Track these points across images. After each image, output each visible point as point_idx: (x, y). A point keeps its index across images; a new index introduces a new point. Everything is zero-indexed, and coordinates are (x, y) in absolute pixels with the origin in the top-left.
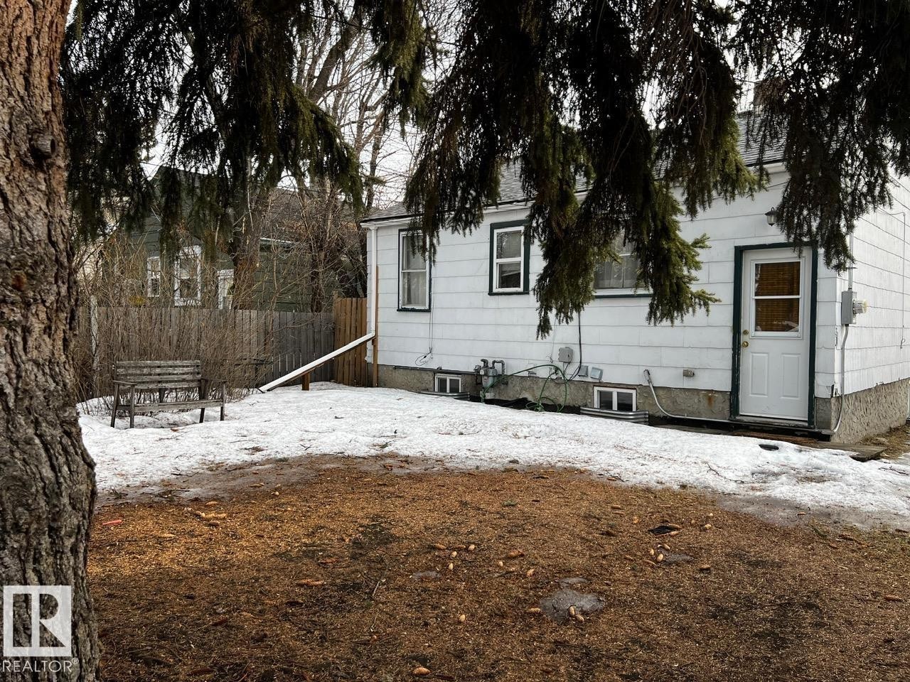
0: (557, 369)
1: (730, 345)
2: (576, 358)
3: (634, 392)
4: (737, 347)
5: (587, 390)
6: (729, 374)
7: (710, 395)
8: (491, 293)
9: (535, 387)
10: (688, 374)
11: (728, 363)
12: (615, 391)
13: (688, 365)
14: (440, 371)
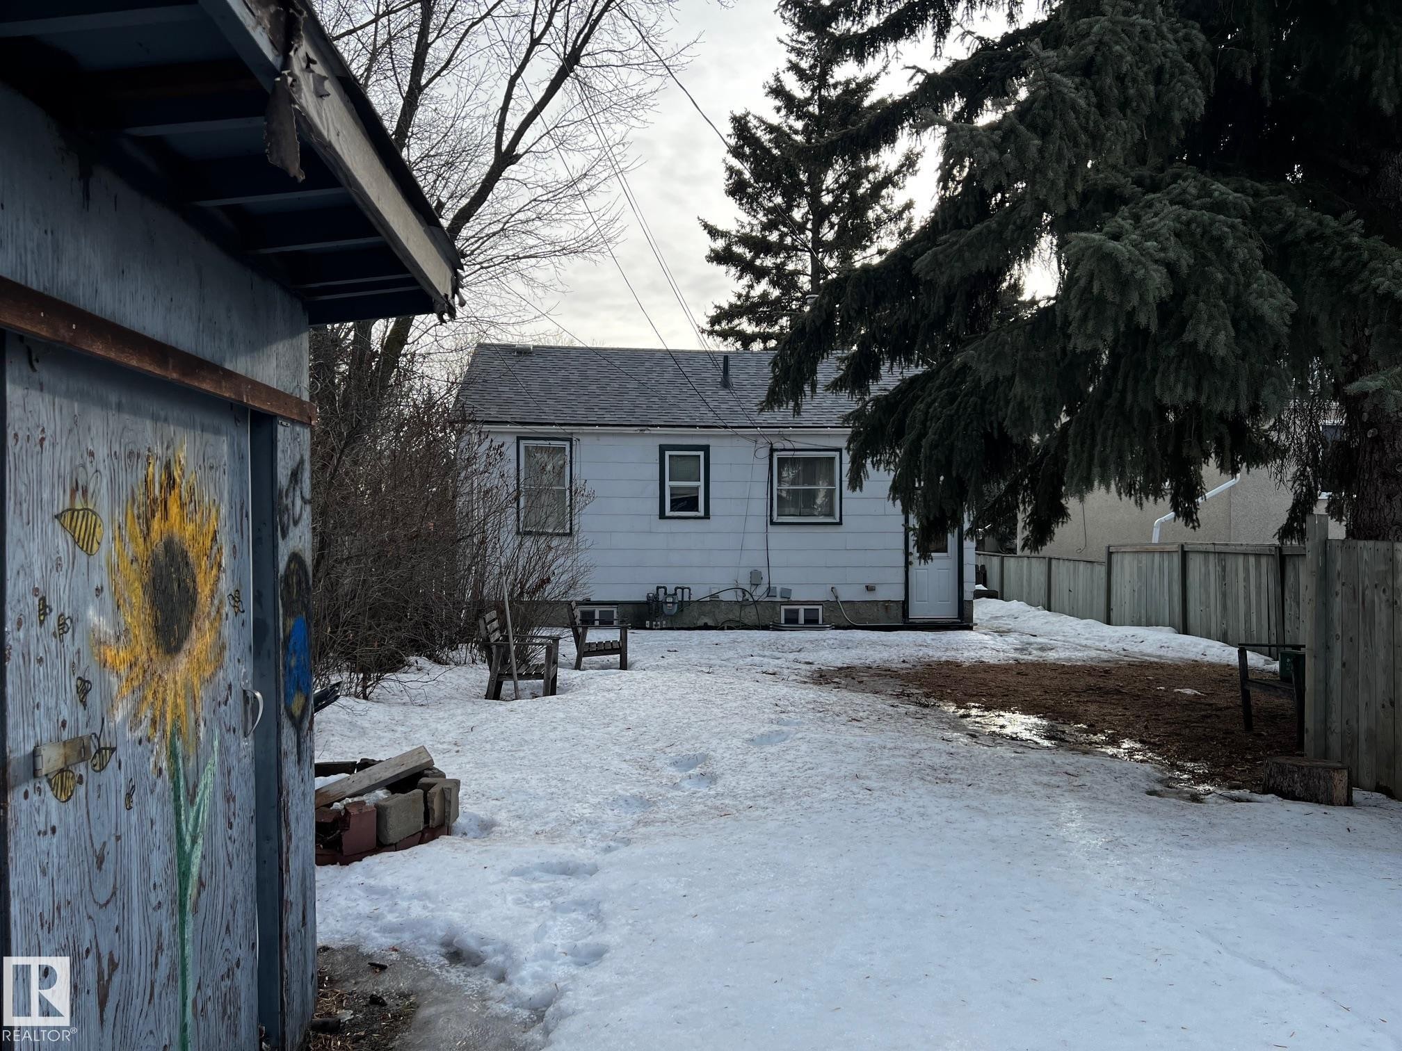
0: (744, 591)
1: (903, 564)
2: (765, 581)
3: (820, 608)
4: (908, 564)
5: (774, 609)
6: (902, 587)
7: (886, 604)
8: (662, 516)
9: (717, 611)
10: (870, 588)
11: (902, 579)
12: (802, 609)
13: (869, 581)
14: (588, 602)
